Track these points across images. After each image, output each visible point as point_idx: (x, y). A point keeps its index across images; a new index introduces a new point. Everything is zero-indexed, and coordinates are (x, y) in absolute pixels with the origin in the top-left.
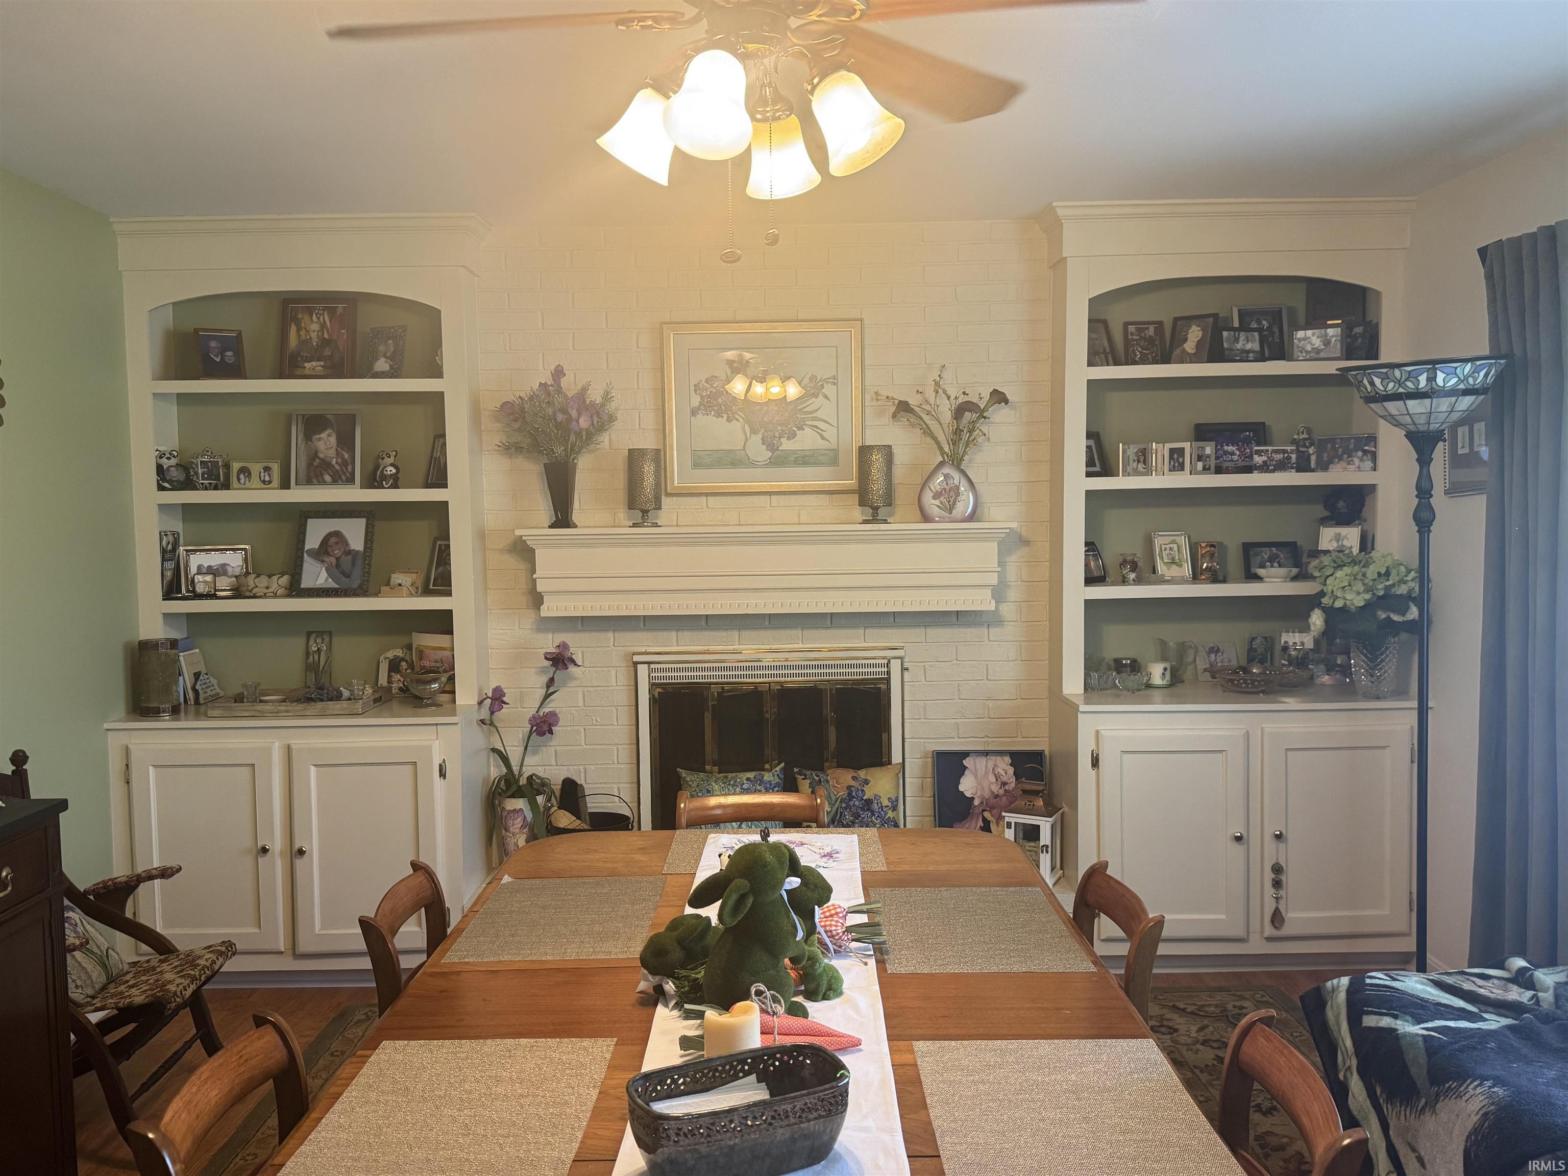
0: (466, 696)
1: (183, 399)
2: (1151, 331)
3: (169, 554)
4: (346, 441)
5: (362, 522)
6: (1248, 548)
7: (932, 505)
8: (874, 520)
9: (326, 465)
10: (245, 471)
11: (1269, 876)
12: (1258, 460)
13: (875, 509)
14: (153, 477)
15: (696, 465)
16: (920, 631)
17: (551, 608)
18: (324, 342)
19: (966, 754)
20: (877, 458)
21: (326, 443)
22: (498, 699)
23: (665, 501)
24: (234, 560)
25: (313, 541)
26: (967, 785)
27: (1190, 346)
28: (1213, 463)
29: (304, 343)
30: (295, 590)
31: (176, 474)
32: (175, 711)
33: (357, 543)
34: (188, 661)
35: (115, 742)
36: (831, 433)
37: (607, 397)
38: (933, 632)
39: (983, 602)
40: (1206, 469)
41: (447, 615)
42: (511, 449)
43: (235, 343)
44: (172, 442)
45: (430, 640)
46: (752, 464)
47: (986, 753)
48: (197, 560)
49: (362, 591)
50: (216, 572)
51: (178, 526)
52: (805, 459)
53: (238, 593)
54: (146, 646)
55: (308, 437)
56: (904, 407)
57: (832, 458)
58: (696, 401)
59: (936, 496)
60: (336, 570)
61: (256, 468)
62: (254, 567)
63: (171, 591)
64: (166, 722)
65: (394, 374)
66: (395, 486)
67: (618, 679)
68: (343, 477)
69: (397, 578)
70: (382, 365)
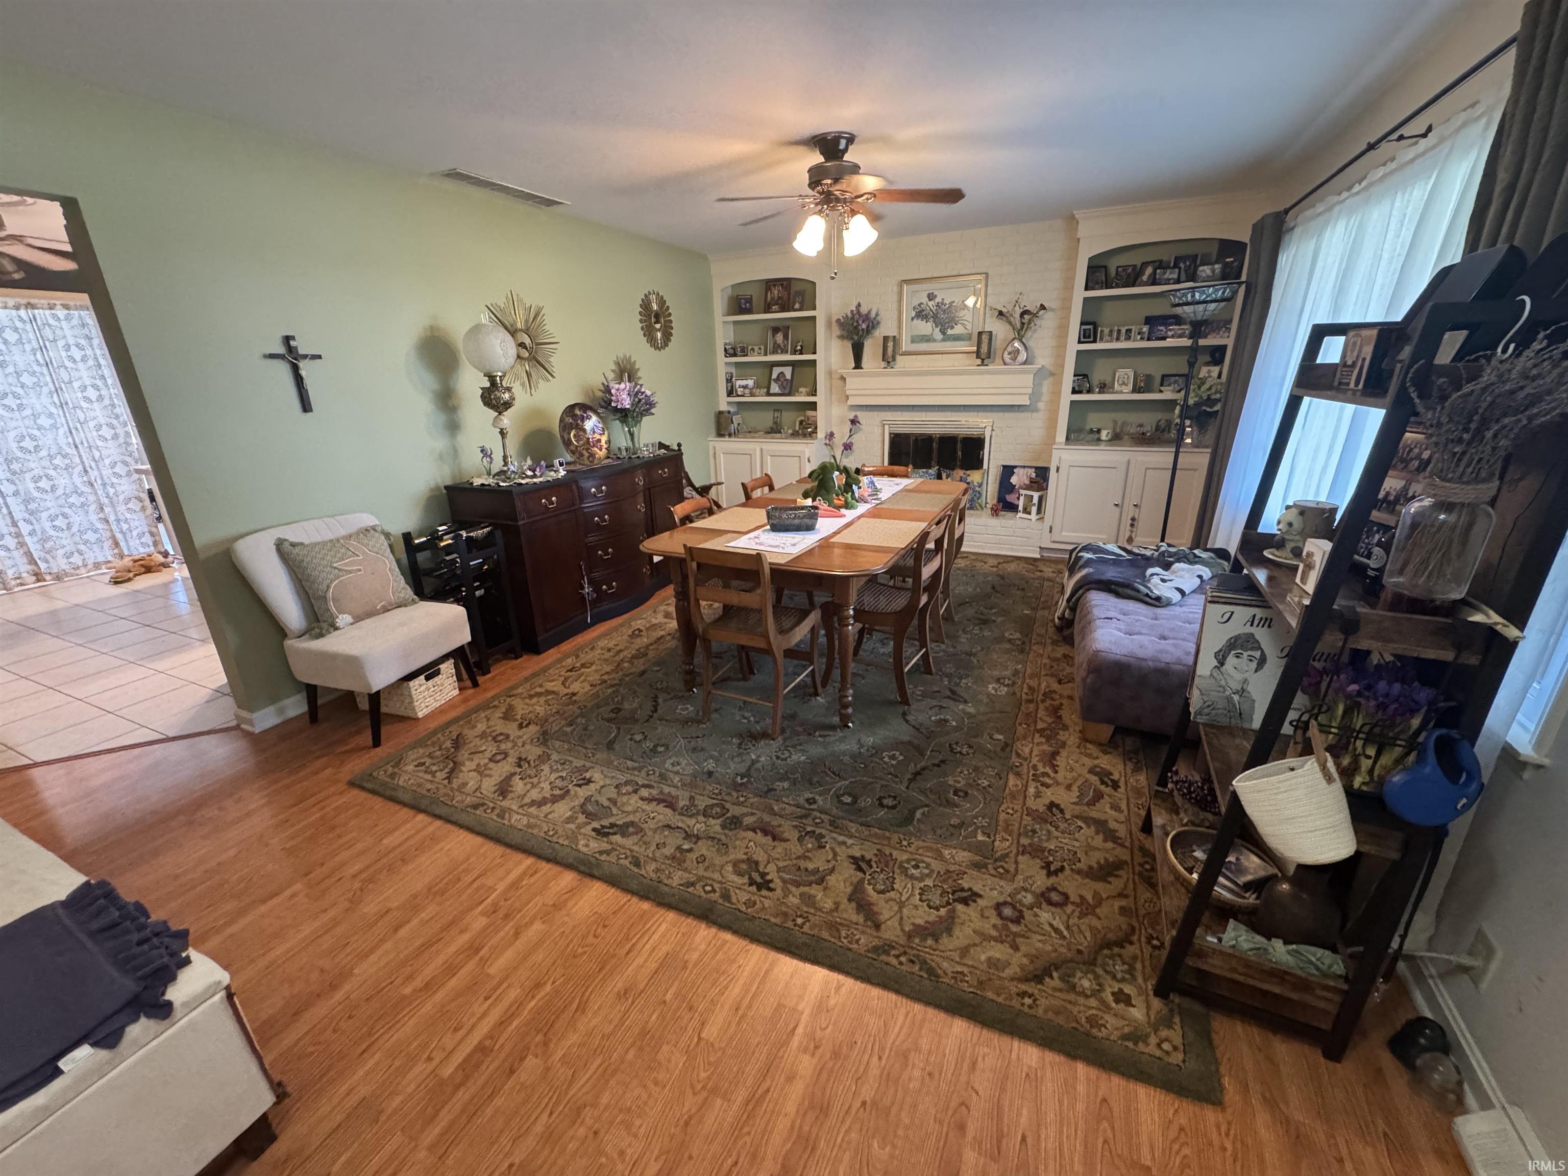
0: (821, 434)
1: (735, 323)
2: (1130, 269)
3: (729, 381)
4: (786, 337)
5: (790, 368)
6: (1164, 376)
7: (1007, 360)
8: (983, 364)
9: (779, 346)
10: (753, 349)
11: (1130, 522)
12: (1170, 333)
13: (983, 360)
14: (723, 352)
15: (913, 342)
16: (1001, 414)
17: (852, 401)
18: (779, 298)
19: (1016, 467)
20: (985, 338)
21: (779, 337)
22: (831, 435)
23: (898, 358)
24: (750, 383)
25: (774, 376)
26: (1014, 480)
27: (1145, 278)
28: (1146, 336)
29: (772, 299)
30: (769, 394)
31: (731, 351)
32: (730, 435)
33: (788, 376)
34: (737, 419)
35: (711, 444)
36: (969, 326)
37: (877, 315)
38: (1007, 415)
39: (1025, 401)
40: (1142, 339)
41: (815, 403)
42: (841, 337)
43: (749, 300)
44: (731, 339)
45: (810, 413)
46: (935, 341)
47: (1024, 467)
48: (739, 383)
49: (789, 394)
50: (745, 387)
51: (733, 370)
52: (957, 338)
53: (752, 395)
54: (721, 413)
55: (774, 336)
56: (1001, 313)
57: (969, 337)
58: (913, 314)
59: (1010, 353)
60: (782, 387)
61: (756, 348)
62: (757, 385)
63: (730, 393)
64: (727, 438)
65: (800, 310)
66: (801, 353)
67: (878, 430)
68: (784, 351)
69: (801, 389)
70: (797, 306)
